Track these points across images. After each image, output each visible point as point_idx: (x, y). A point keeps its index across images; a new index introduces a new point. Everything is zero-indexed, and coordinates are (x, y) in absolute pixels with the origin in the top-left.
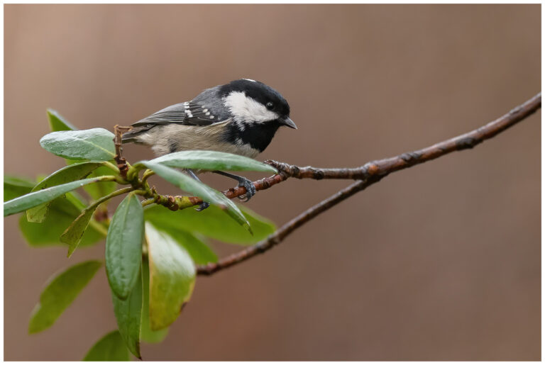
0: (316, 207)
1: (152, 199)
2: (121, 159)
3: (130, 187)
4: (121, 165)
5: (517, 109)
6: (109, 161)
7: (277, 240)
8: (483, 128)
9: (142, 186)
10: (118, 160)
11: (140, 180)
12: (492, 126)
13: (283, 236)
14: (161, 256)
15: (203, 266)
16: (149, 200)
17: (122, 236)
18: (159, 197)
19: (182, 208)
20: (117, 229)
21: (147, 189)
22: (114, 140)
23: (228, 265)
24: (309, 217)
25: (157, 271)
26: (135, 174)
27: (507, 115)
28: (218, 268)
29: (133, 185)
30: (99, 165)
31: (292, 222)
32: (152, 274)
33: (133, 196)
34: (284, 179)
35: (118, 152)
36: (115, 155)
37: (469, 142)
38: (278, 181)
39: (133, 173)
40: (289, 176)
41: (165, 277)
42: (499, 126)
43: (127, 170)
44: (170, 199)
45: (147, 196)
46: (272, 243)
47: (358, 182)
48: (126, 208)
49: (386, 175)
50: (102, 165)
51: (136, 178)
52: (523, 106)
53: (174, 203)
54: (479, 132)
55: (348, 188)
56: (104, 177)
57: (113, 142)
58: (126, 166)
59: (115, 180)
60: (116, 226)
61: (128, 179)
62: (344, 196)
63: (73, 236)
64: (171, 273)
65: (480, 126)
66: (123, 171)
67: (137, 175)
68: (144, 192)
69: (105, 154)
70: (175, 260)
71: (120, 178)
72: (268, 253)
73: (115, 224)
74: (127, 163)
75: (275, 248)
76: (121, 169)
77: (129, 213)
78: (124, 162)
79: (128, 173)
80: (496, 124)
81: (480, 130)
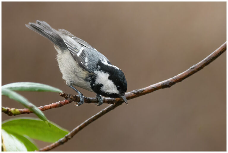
13: (73, 135)
19: (15, 115)
24: (86, 125)
34: (70, 102)
37: (168, 84)
38: (67, 103)
40: (72, 101)
44: (8, 110)
46: (67, 139)
47: (111, 105)
53: (10, 112)
55: (106, 109)
62: (104, 113)
72: (65, 144)
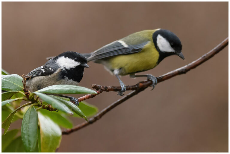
0: (115, 102)
1: (41, 107)
2: (26, 90)
3: (30, 102)
4: (27, 93)
5: (205, 55)
6: (21, 91)
7: (98, 118)
8: (190, 64)
9: (36, 101)
10: (25, 91)
11: (35, 99)
12: (194, 63)
14: (45, 128)
15: (65, 131)
16: (40, 108)
17: (28, 125)
18: (44, 106)
19: (55, 110)
20: (26, 122)
21: (38, 102)
22: (22, 81)
23: (77, 129)
25: (44, 135)
26: (32, 97)
27: (200, 58)
28: (72, 131)
29: (32, 101)
30: (16, 93)
31: (105, 109)
32: (42, 136)
33: (32, 107)
34: (101, 92)
35: (24, 87)
36: (23, 88)
37: (184, 71)
39: (32, 96)
40: (103, 91)
41: (48, 137)
42: (197, 63)
43: (29, 95)
44: (49, 106)
45: (39, 106)
47: (134, 91)
48: (29, 113)
49: (147, 87)
50: (17, 92)
51: (33, 98)
52: (208, 53)
53: (51, 108)
54: (188, 66)
55: (130, 94)
56: (19, 98)
57: (22, 82)
58: (29, 93)
59: (24, 100)
60: (25, 121)
61: (30, 99)
63: (6, 125)
64: (50, 135)
65: (189, 63)
66: (27, 95)
67: (34, 97)
68: (37, 104)
69: (19, 87)
70: (52, 129)
71: (26, 99)
73: (25, 120)
74: (29, 91)
75: (97, 121)
76: (26, 94)
77: (31, 115)
78: (28, 91)
79: (30, 96)
80: (196, 62)
81: (189, 65)
